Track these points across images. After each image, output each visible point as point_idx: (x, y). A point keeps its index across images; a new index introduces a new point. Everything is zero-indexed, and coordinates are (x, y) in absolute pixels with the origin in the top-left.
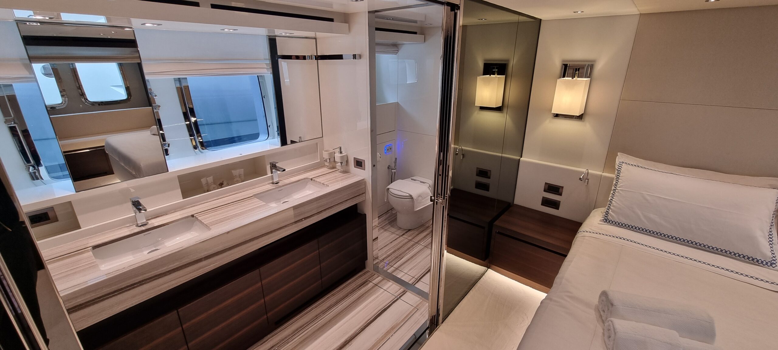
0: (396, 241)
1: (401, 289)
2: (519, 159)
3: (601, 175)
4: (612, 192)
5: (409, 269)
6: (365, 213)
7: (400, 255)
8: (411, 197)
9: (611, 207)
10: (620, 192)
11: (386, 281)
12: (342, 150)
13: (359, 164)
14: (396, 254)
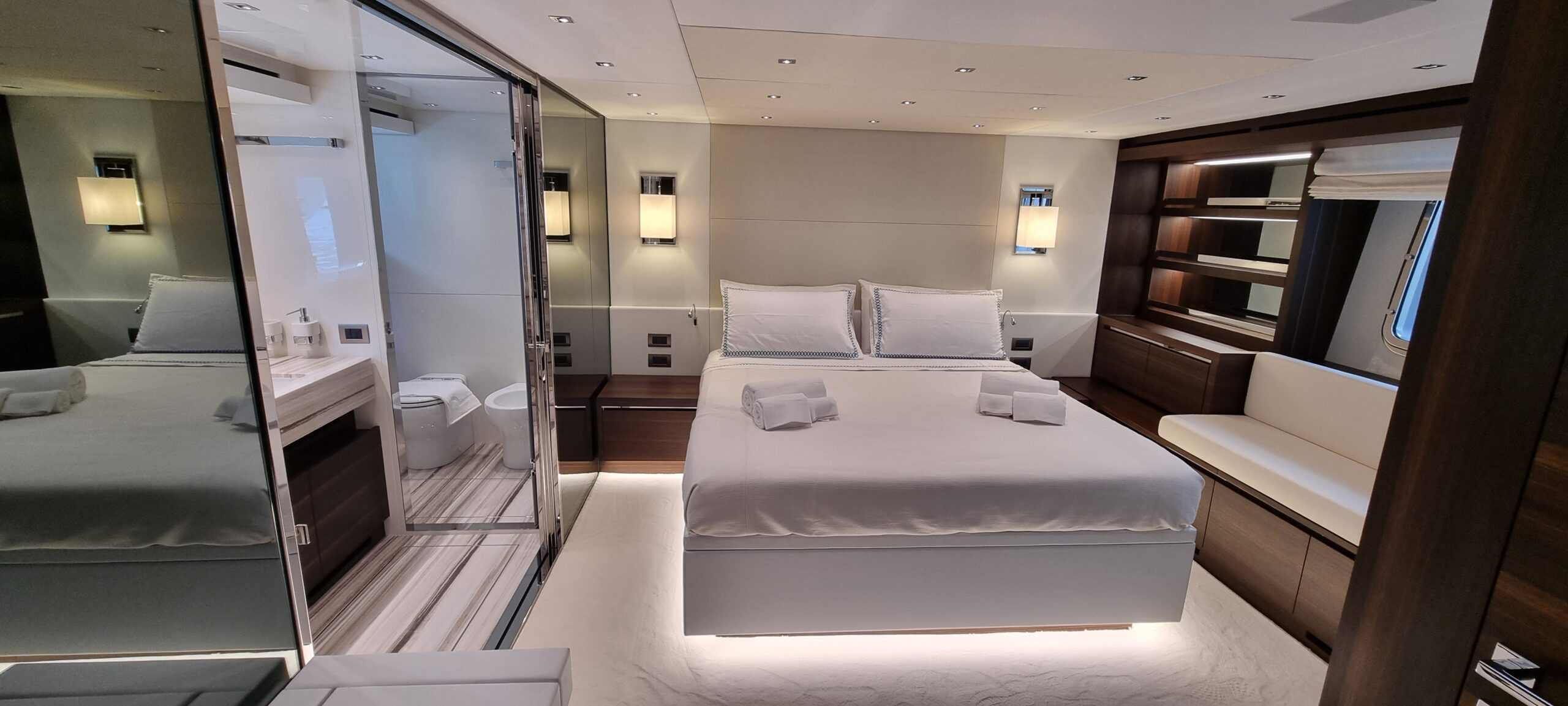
0: (422, 488)
1: (474, 535)
2: (609, 308)
3: (709, 310)
4: (725, 322)
5: (473, 511)
6: (374, 426)
7: (444, 501)
8: (439, 401)
9: (728, 337)
10: (732, 318)
11: (441, 536)
12: (307, 315)
13: (353, 334)
14: (436, 501)
